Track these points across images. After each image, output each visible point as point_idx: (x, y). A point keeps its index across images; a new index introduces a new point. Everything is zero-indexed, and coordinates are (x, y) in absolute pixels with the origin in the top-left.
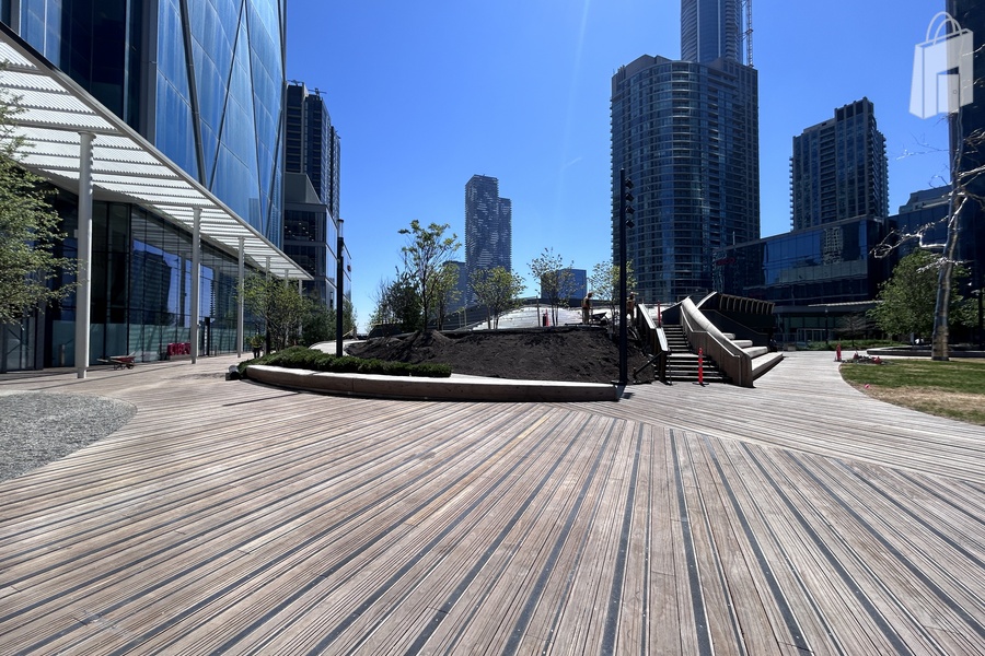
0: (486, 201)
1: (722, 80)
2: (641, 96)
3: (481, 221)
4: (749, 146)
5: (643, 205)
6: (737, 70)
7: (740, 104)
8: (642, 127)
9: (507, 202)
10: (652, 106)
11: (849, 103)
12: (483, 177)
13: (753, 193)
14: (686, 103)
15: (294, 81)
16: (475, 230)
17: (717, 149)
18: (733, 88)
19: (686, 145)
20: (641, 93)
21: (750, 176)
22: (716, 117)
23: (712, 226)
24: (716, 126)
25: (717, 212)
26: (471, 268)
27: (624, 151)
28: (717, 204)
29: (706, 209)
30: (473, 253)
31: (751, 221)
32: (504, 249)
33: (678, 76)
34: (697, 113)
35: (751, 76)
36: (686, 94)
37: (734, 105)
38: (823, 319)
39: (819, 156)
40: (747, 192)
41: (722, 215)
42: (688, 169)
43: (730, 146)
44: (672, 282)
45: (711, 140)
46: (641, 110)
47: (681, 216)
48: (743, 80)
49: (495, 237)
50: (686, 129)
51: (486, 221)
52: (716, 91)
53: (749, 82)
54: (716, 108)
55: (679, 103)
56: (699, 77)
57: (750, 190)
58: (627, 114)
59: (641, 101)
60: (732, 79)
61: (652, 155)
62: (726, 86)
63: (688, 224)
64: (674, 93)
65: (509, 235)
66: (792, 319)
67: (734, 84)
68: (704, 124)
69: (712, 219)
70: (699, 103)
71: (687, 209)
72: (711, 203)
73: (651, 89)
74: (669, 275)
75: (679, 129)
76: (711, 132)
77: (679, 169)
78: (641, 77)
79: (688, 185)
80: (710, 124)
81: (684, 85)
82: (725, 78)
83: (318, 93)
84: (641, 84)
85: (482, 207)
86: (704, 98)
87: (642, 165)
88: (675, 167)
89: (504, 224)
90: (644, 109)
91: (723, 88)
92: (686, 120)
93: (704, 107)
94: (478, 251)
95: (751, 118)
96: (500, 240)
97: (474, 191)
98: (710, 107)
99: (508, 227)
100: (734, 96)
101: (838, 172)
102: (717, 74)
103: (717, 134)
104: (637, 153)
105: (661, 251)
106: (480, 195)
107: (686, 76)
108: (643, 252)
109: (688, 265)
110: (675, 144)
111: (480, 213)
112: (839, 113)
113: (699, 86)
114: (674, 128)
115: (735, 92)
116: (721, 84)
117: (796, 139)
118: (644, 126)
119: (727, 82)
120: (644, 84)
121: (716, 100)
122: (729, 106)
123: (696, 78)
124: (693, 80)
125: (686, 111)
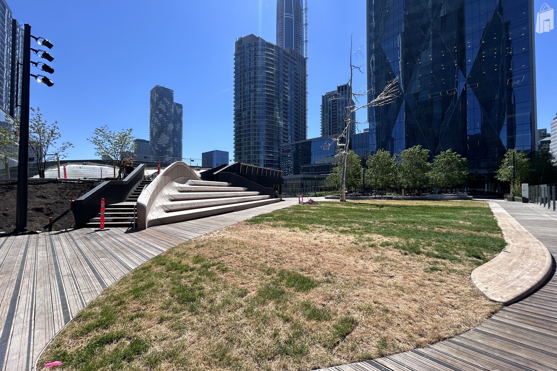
0: (165, 103)
1: (290, 59)
2: (250, 56)
3: (161, 116)
4: (302, 95)
5: (250, 117)
6: (297, 56)
7: (298, 73)
8: (250, 73)
9: (180, 106)
11: (342, 85)
12: (163, 88)
13: (303, 119)
14: (273, 66)
16: (156, 121)
17: (287, 93)
18: (295, 64)
19: (272, 88)
20: (250, 54)
21: (302, 110)
22: (287, 77)
23: (284, 133)
24: (287, 81)
25: (287, 126)
26: (153, 145)
27: (241, 85)
28: (287, 122)
29: (281, 123)
30: (156, 135)
31: (302, 133)
32: (177, 135)
33: (269, 50)
34: (278, 73)
35: (303, 61)
36: (272, 61)
37: (295, 73)
38: (314, 181)
39: (331, 106)
40: (301, 118)
41: (289, 127)
42: (273, 101)
43: (293, 93)
44: (264, 160)
45: (284, 88)
46: (250, 64)
47: (269, 125)
48: (299, 61)
49: (171, 127)
50: (272, 79)
51: (165, 115)
52: (287, 64)
53: (302, 63)
54: (287, 72)
55: (269, 65)
56: (279, 54)
57: (302, 117)
58: (242, 65)
59: (250, 59)
60: (294, 60)
61: (255, 90)
62: (292, 62)
63: (272, 130)
64: (266, 59)
65: (181, 126)
66: (308, 181)
67: (295, 62)
68: (281, 79)
69: (284, 129)
70: (279, 67)
71: (272, 122)
72: (284, 121)
74: (263, 156)
75: (269, 79)
76: (284, 84)
77: (269, 100)
78: (250, 45)
79: (273, 109)
80: (284, 80)
81: (272, 56)
82: (292, 58)
84: (250, 50)
85: (162, 106)
86: (281, 65)
87: (250, 95)
88: (266, 99)
89: (177, 119)
90: (251, 64)
91: (290, 63)
92: (272, 75)
93: (281, 70)
94: (159, 134)
95: (303, 81)
96: (174, 129)
97: (157, 95)
98: (284, 71)
99: (181, 122)
100: (295, 69)
101: (338, 115)
102: (288, 55)
103: (287, 85)
104: (247, 87)
105: (259, 143)
106: (160, 99)
107: (272, 51)
108: (250, 143)
109: (272, 152)
110: (267, 86)
111: (161, 111)
112: (339, 88)
113: (279, 58)
114: (266, 78)
115: (295, 66)
116: (289, 60)
117: (323, 97)
118: (251, 73)
119: (292, 60)
120: (251, 50)
121: (287, 68)
122: (293, 72)
123: (277, 54)
124: (276, 55)
125: (272, 70)
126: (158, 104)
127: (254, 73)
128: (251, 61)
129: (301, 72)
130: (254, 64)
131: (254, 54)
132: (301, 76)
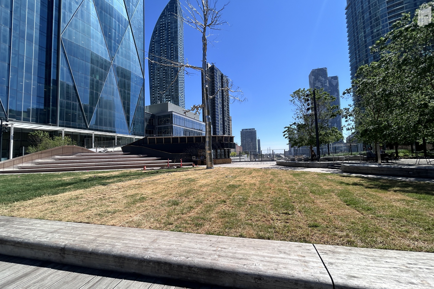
126: (314, 84)
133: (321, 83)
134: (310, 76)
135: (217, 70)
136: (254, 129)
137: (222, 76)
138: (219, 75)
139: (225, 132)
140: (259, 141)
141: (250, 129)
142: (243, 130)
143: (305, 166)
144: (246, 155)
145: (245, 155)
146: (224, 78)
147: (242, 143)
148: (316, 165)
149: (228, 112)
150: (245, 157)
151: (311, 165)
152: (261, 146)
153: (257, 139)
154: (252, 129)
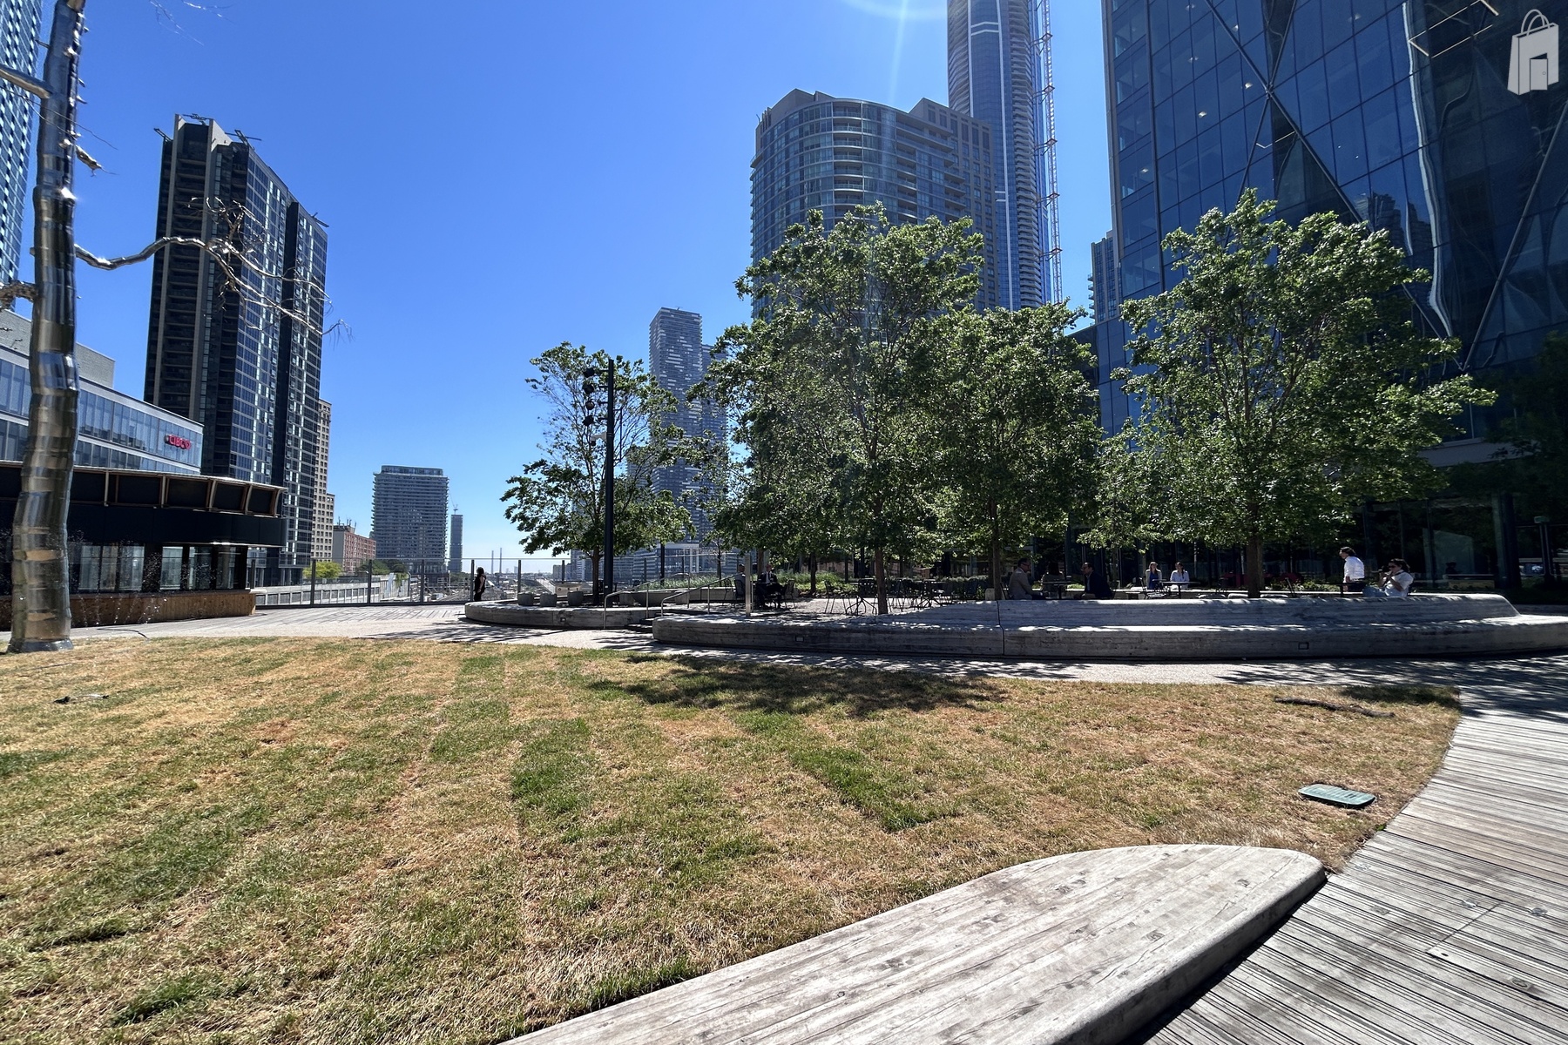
0: (682, 351)
1: (926, 136)
2: (787, 157)
6: (955, 123)
7: (960, 176)
8: (788, 207)
10: (802, 172)
12: (677, 312)
14: (858, 169)
15: (194, 116)
18: (947, 151)
20: (787, 151)
22: (913, 194)
24: (913, 208)
33: (844, 124)
34: (877, 186)
35: (980, 134)
36: (857, 153)
37: (947, 178)
46: (788, 179)
48: (966, 139)
51: (681, 382)
52: (912, 153)
53: (976, 143)
54: (913, 180)
55: (847, 168)
56: (879, 127)
58: (769, 186)
59: (787, 164)
60: (944, 137)
62: (934, 146)
64: (837, 152)
67: (948, 144)
68: (892, 205)
70: (881, 170)
73: (801, 143)
78: (788, 124)
80: (902, 205)
81: (855, 139)
82: (932, 133)
83: (242, 138)
84: (787, 136)
85: (675, 359)
86: (889, 161)
90: (792, 177)
91: (927, 150)
92: (859, 197)
93: (888, 176)
95: (981, 201)
97: (661, 333)
98: (903, 177)
100: (947, 164)
102: (920, 126)
106: (670, 340)
107: (857, 125)
111: (672, 369)
113: (881, 141)
115: (949, 157)
116: (922, 142)
117: (1095, 247)
118: (792, 206)
119: (937, 141)
120: (791, 136)
121: (912, 167)
122: (938, 178)
123: (874, 128)
124: (870, 132)
125: (858, 182)
126: (664, 355)
127: (798, 203)
128: (792, 170)
129: (972, 172)
130: (798, 175)
131: (797, 147)
132: (972, 184)
133: (684, 356)
134: (653, 325)
135: (268, 173)
136: (439, 472)
137: (293, 212)
138: (274, 201)
139: (283, 465)
140: (458, 521)
141: (422, 471)
142: (386, 469)
143: (556, 623)
144: (392, 576)
145: (387, 578)
146: (304, 223)
147: (376, 525)
148: (592, 622)
149: (314, 383)
150: (387, 585)
151: (576, 621)
152: (464, 543)
153: (450, 513)
154: (431, 471)
